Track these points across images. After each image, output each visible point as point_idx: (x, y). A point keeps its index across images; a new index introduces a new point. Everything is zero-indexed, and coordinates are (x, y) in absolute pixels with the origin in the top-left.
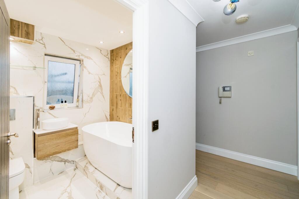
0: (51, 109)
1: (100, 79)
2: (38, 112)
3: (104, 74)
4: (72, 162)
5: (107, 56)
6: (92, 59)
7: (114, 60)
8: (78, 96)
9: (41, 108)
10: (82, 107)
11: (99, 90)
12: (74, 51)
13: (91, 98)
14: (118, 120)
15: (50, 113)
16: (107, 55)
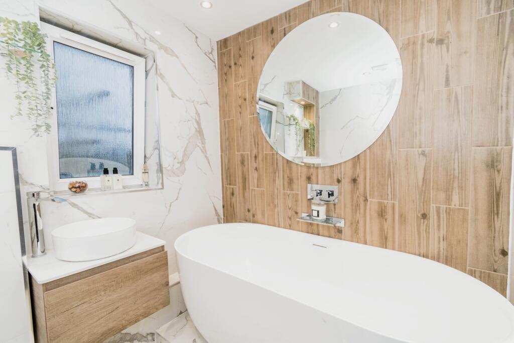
0: (75, 192)
1: (197, 113)
2: (37, 204)
3: (207, 104)
4: (150, 338)
5: (211, 56)
6: (177, 57)
7: (230, 67)
8: (145, 157)
9: (45, 189)
10: (160, 186)
11: (198, 143)
12: (130, 23)
13: (182, 163)
14: (250, 218)
15: (74, 205)
16: (211, 53)
